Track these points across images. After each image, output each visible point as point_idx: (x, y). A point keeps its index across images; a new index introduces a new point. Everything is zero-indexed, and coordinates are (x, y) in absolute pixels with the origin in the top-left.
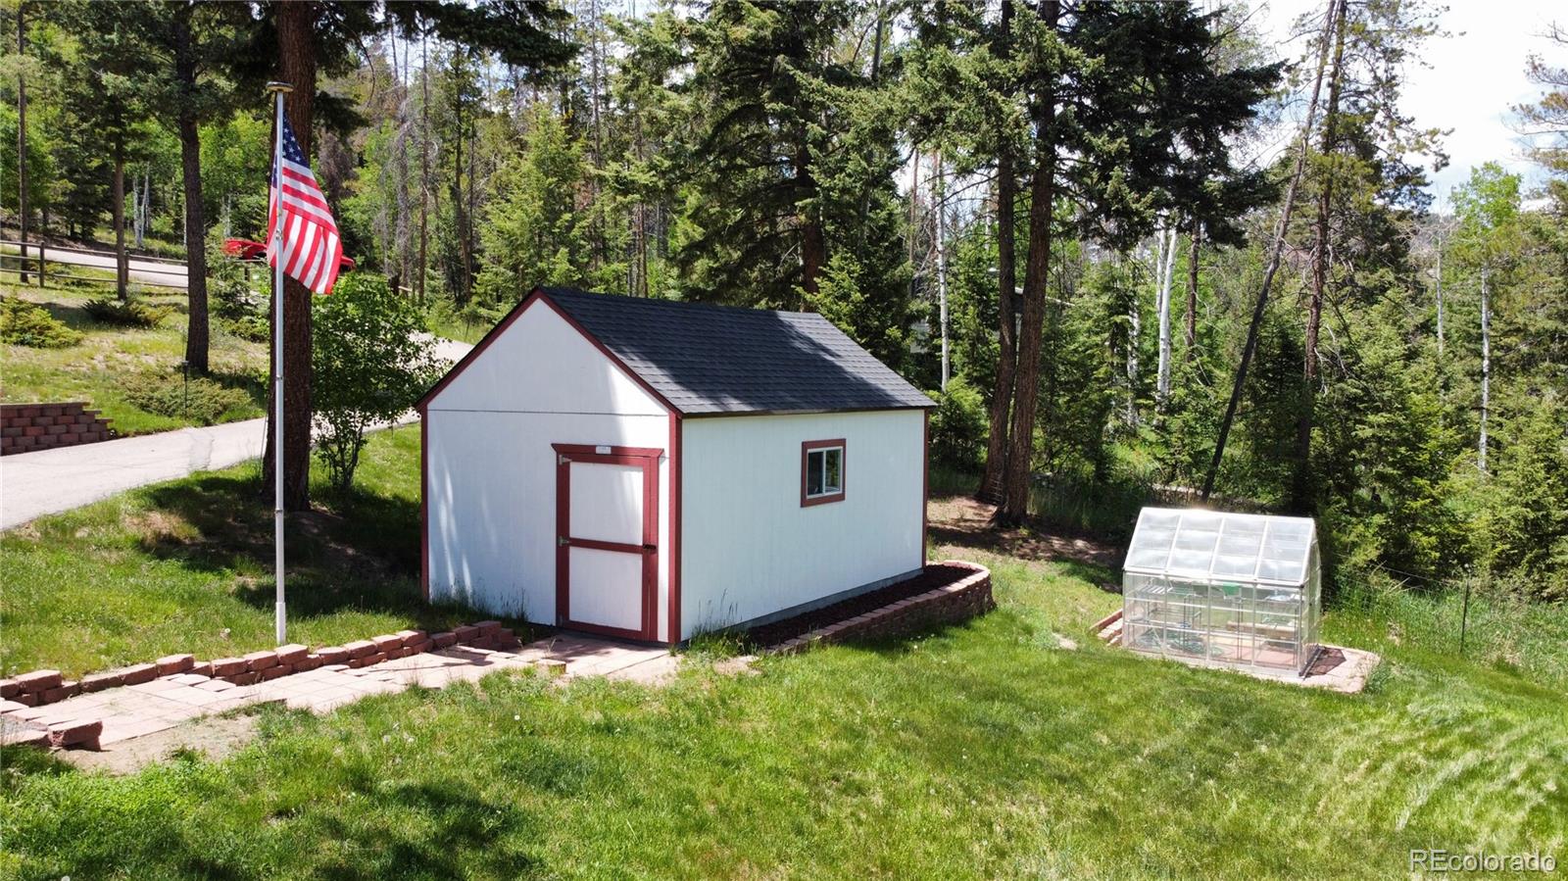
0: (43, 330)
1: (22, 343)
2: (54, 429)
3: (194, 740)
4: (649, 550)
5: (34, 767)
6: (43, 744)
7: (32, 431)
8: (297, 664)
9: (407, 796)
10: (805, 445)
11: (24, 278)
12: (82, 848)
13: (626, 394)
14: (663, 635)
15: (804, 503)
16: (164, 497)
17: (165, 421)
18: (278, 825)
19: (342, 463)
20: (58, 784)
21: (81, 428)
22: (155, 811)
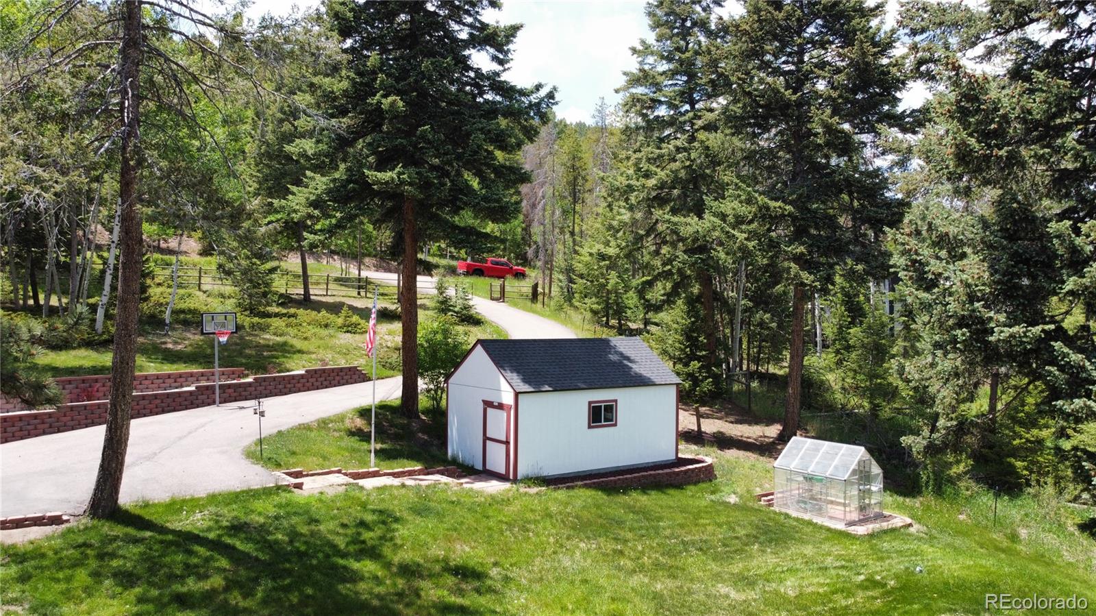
0: (356, 325)
1: (348, 332)
2: (345, 377)
3: (326, 490)
4: (507, 443)
5: (285, 490)
6: (288, 486)
7: (337, 378)
8: (375, 474)
9: (374, 511)
10: (590, 403)
11: (359, 293)
12: (289, 509)
13: (504, 385)
14: (511, 477)
15: (590, 427)
16: (364, 413)
17: (392, 372)
18: (335, 511)
19: (436, 399)
20: (288, 495)
21: (356, 377)
22: (307, 504)
